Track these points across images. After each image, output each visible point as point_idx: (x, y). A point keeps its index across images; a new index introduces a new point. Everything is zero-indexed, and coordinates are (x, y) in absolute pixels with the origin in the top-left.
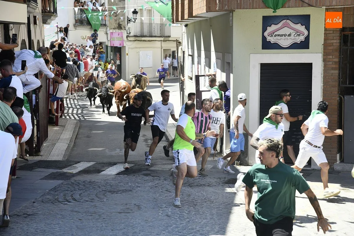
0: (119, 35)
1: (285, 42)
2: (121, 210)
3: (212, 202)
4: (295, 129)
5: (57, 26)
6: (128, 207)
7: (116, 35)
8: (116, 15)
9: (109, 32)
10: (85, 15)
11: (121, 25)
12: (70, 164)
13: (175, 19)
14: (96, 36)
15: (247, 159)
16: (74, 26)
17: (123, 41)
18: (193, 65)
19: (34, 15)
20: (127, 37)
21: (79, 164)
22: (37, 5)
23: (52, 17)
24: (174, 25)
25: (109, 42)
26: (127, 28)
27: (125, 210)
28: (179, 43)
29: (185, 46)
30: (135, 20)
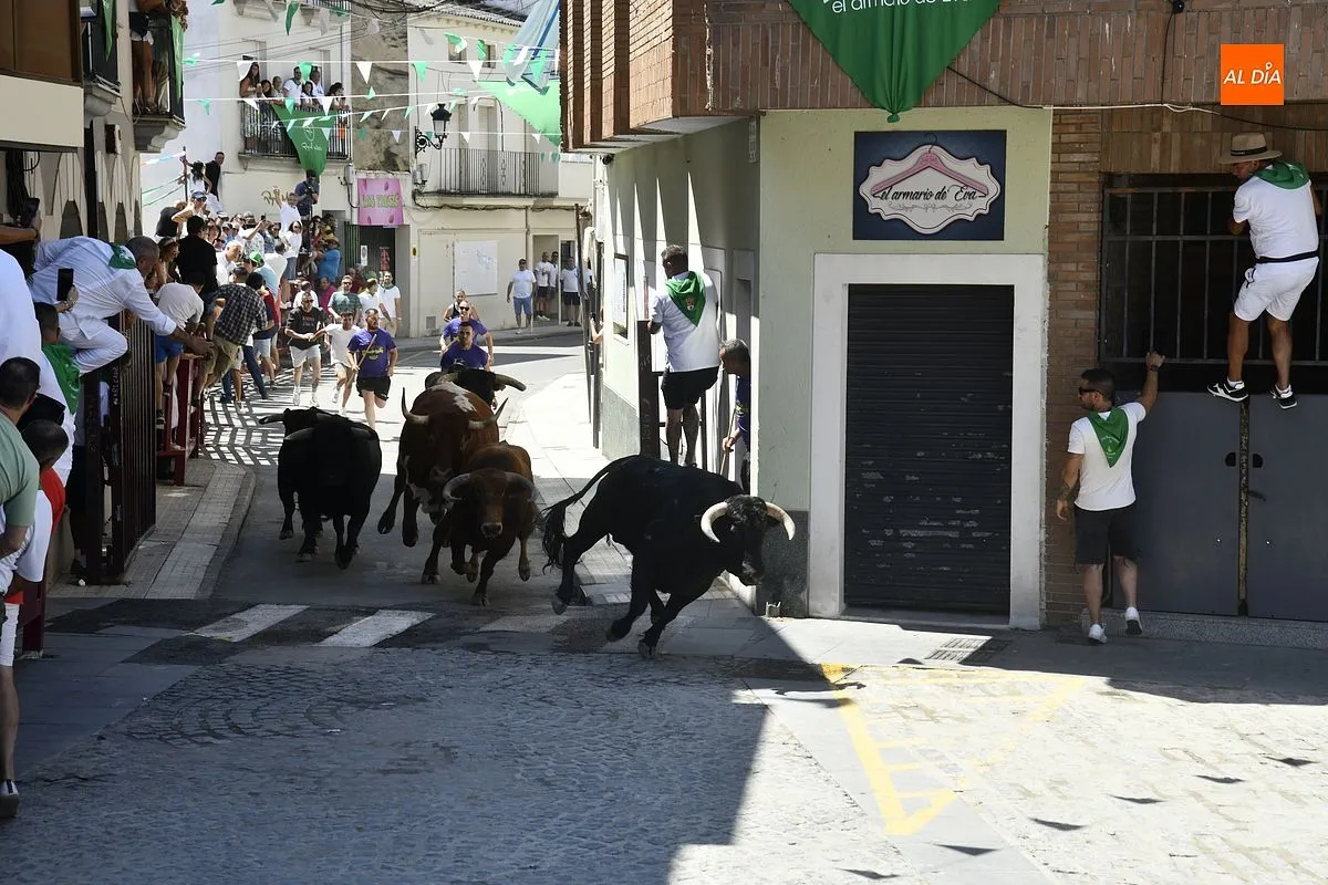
0: (387, 188)
1: (926, 218)
2: (392, 763)
3: (690, 737)
4: (958, 500)
5: (184, 159)
6: (412, 752)
7: (376, 190)
8: (378, 122)
9: (354, 180)
10: (276, 123)
11: (396, 155)
12: (221, 611)
13: (571, 139)
14: (310, 192)
15: (803, 596)
16: (240, 158)
17: (401, 206)
18: (631, 290)
19: (106, 121)
20: (415, 194)
21: (252, 611)
22: (118, 91)
23: (167, 129)
24: (570, 157)
25: (355, 210)
26: (414, 167)
27: (403, 762)
28: (584, 217)
29: (605, 225)
30: (441, 142)
